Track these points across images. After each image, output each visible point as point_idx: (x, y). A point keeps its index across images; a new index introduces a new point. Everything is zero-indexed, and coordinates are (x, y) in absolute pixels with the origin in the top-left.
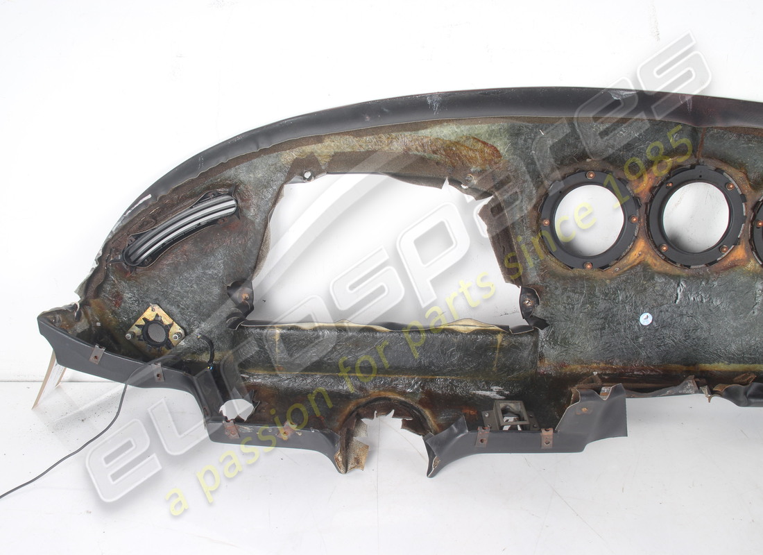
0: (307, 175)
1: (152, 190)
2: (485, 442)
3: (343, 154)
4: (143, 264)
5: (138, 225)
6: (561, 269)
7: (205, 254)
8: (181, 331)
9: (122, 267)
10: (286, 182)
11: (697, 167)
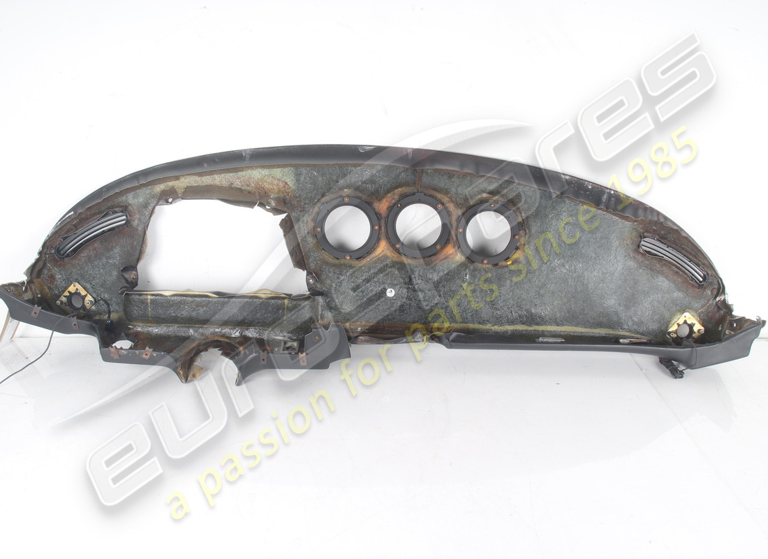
0: (170, 200)
1: (74, 209)
2: (266, 361)
3: (192, 187)
4: (68, 256)
5: (66, 230)
6: (331, 260)
7: (108, 250)
8: (92, 300)
9: (55, 258)
10: (156, 205)
11: (417, 194)
